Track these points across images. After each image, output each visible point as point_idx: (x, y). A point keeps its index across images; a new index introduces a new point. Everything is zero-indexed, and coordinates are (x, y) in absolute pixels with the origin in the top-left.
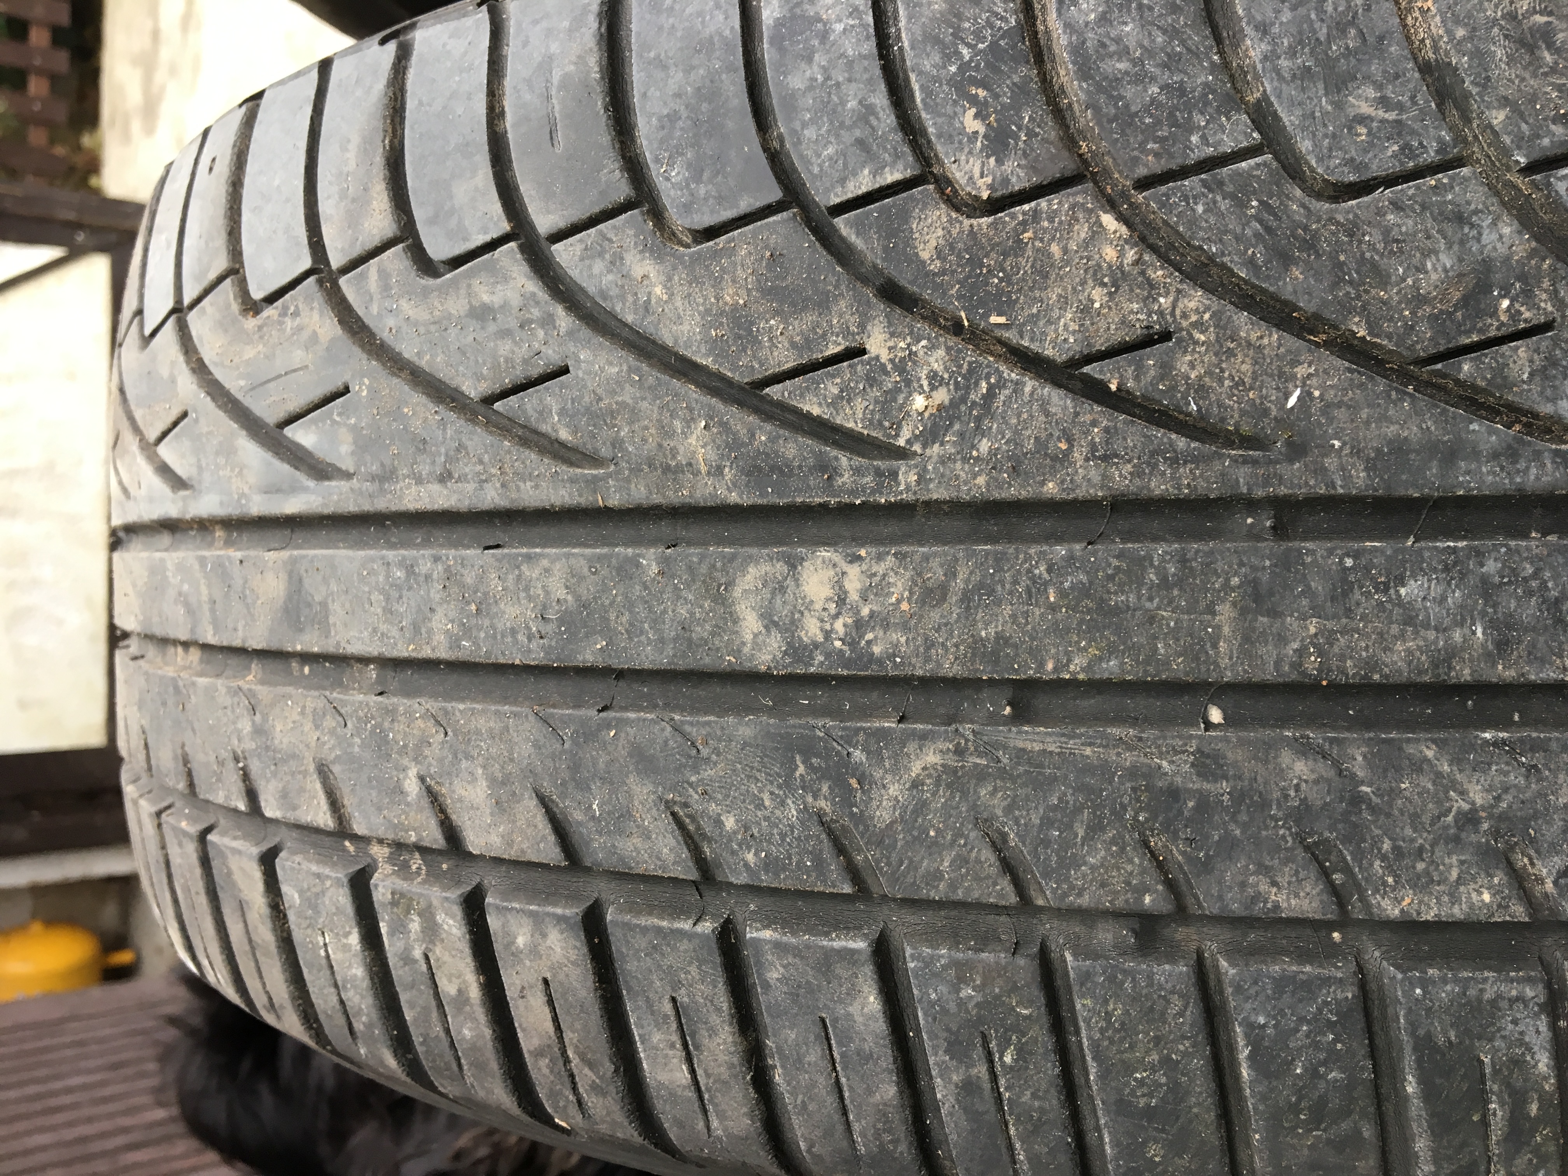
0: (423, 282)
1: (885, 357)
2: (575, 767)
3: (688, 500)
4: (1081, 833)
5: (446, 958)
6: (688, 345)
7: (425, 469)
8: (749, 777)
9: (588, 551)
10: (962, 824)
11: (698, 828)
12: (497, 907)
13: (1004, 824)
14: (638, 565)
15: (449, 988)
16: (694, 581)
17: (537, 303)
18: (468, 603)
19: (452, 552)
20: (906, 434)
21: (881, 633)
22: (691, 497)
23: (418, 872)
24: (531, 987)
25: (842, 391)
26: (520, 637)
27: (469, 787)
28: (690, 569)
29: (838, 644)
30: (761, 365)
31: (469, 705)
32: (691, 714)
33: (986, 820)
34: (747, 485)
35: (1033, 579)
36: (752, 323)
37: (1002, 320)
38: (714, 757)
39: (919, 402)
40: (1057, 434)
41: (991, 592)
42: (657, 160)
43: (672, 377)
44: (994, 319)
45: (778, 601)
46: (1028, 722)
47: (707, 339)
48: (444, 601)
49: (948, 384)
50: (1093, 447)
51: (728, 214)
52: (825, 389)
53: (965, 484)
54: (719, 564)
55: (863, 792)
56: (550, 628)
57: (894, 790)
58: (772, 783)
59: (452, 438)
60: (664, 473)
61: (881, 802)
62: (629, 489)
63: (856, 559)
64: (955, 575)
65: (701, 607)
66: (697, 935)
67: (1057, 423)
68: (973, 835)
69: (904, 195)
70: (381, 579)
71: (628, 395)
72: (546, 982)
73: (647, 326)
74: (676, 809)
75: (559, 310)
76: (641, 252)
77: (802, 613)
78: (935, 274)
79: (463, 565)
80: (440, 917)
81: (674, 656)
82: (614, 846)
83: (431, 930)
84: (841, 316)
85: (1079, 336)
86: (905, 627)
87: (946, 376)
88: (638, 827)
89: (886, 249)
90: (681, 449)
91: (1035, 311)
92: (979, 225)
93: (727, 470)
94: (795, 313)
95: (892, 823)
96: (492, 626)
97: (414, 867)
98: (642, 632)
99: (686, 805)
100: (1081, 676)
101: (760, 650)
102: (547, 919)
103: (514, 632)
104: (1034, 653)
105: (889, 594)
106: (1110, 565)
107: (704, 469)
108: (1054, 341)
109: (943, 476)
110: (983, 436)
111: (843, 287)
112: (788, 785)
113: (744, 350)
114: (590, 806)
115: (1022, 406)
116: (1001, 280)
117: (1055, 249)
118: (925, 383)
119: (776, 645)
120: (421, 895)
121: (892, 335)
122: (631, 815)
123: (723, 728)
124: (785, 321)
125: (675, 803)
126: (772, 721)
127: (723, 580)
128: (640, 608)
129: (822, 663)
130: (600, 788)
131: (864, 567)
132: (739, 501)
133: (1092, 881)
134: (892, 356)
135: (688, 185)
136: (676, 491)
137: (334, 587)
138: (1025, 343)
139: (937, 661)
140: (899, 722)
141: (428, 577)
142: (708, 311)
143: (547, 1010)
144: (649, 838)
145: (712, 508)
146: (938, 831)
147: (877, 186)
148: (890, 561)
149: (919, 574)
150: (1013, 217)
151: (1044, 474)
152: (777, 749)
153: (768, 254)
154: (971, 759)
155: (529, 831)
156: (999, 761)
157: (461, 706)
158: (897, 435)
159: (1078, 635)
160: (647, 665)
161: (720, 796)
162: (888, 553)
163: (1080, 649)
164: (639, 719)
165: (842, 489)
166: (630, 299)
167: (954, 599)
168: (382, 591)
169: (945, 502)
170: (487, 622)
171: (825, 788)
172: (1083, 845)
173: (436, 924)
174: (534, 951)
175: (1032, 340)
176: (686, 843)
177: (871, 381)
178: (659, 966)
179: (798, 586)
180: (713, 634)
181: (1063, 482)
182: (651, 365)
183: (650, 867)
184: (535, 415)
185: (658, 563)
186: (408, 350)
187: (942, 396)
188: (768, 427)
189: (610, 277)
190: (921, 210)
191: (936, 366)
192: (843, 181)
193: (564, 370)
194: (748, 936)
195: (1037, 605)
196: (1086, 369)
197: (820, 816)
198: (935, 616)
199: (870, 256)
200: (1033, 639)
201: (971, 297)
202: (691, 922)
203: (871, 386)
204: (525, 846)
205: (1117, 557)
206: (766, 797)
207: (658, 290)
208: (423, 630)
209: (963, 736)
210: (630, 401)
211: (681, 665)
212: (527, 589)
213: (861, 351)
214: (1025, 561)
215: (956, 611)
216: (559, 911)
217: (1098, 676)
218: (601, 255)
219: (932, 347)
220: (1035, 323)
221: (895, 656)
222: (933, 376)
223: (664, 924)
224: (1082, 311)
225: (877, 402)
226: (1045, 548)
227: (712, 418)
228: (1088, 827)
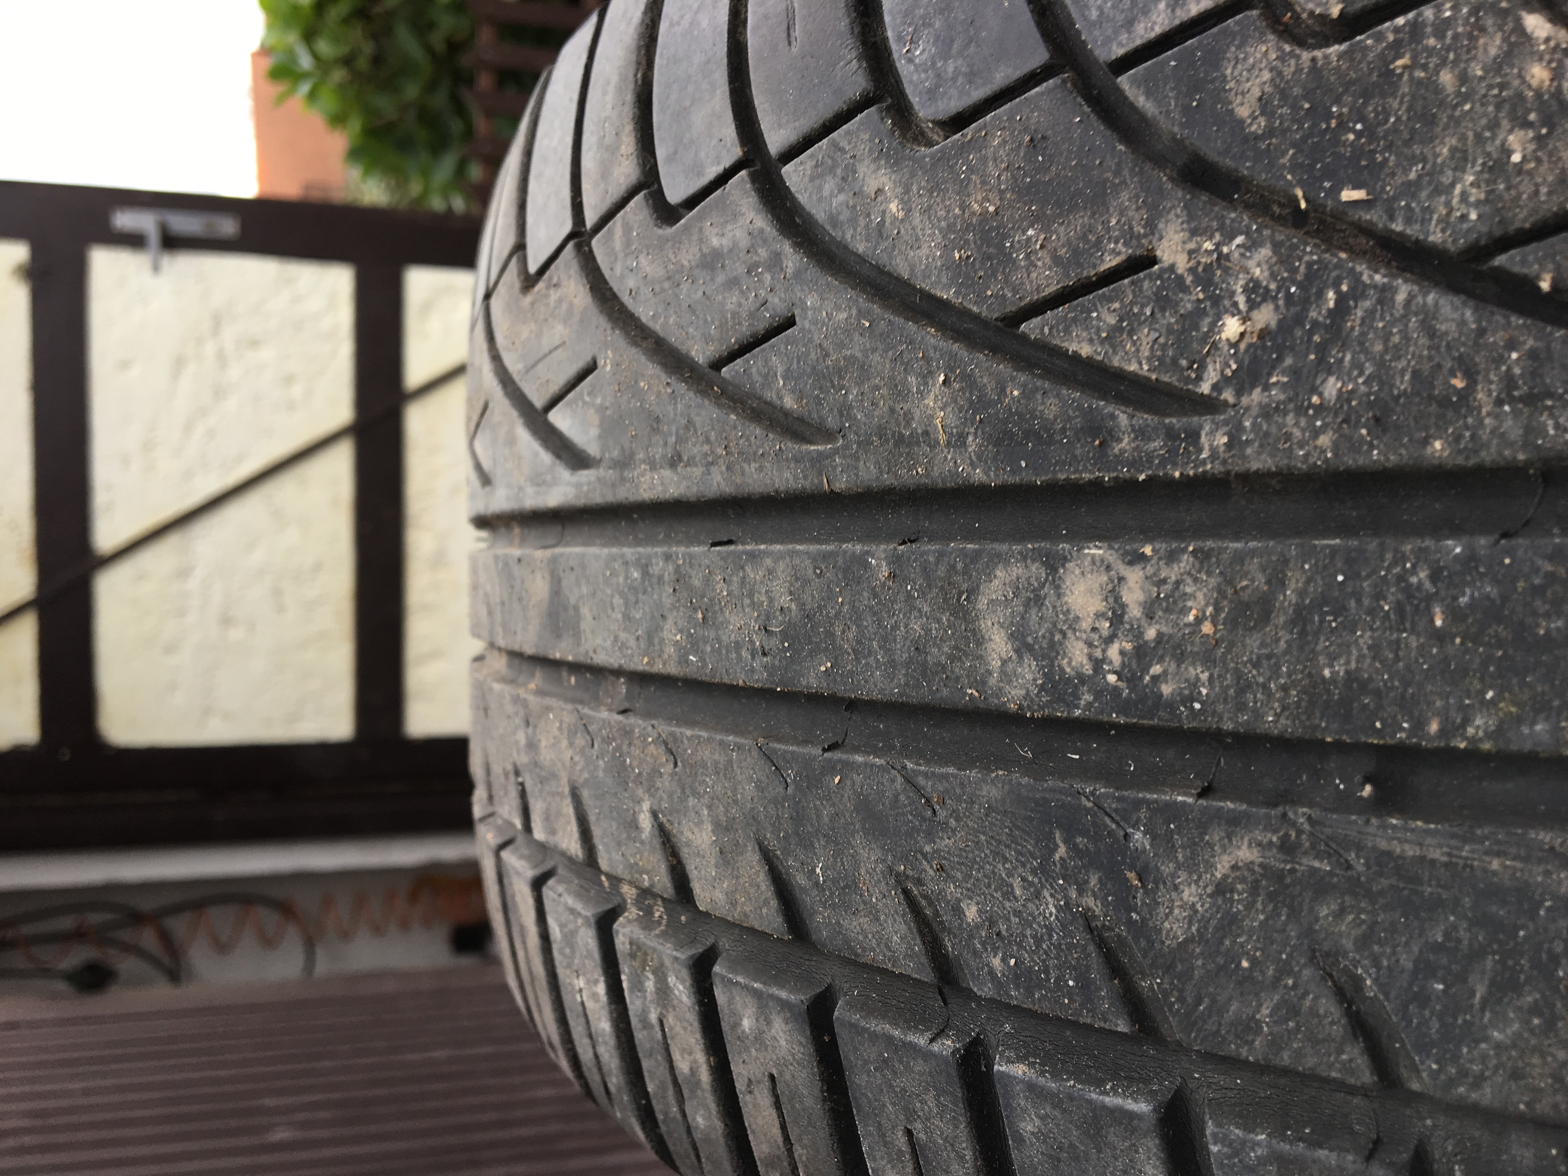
0: (660, 231)
1: (1182, 264)
2: (798, 818)
3: (925, 480)
4: (1480, 992)
5: (678, 1029)
6: (926, 275)
7: (658, 452)
8: (996, 854)
9: (813, 548)
10: (1290, 956)
11: (937, 914)
12: (723, 978)
13: (1356, 963)
14: (866, 565)
15: (683, 1065)
16: (930, 587)
17: (765, 241)
18: (695, 610)
19: (682, 549)
20: (1211, 376)
21: (1173, 666)
22: (927, 475)
23: (659, 923)
24: (759, 1082)
25: (1121, 320)
26: (744, 653)
27: (696, 830)
28: (925, 570)
29: (1112, 678)
30: (1015, 291)
31: (697, 732)
32: (928, 762)
33: (1328, 955)
34: (995, 459)
35: (1409, 592)
36: (1005, 237)
37: (1358, 195)
38: (953, 822)
39: (1232, 327)
40: (1448, 364)
41: (1339, 610)
42: (900, 39)
43: (908, 319)
44: (1349, 195)
45: (1033, 615)
46: (1400, 810)
47: (949, 265)
48: (674, 607)
49: (1275, 298)
50: (1509, 382)
51: (978, 94)
52: (1098, 318)
53: (1301, 446)
54: (960, 566)
55: (1147, 892)
56: (773, 643)
57: (1189, 894)
58: (1024, 865)
59: (682, 415)
60: (896, 445)
61: (1171, 910)
62: (857, 468)
63: (1138, 559)
64: (1282, 584)
65: (939, 621)
66: (932, 1054)
67: (1449, 347)
68: (1307, 973)
69: (1215, 30)
70: (621, 579)
71: (857, 347)
72: (772, 1077)
73: (879, 254)
74: (910, 886)
75: (786, 247)
76: (875, 160)
77: (1064, 634)
78: (1257, 138)
79: (691, 565)
80: (672, 980)
81: (907, 684)
82: (838, 922)
83: (664, 992)
84: (1122, 214)
85: (1487, 209)
86: (1207, 659)
87: (1273, 286)
88: (865, 903)
89: (1186, 110)
90: (917, 414)
91: (1412, 176)
92: (1326, 57)
93: (970, 438)
94: (1060, 215)
95: (1186, 941)
96: (719, 640)
97: (657, 914)
98: (870, 653)
99: (919, 882)
100: (1486, 746)
101: (1010, 682)
102: (771, 1004)
103: (738, 646)
104: (1406, 705)
105: (1185, 611)
106: (1536, 571)
107: (942, 438)
108: (1445, 221)
109: (1267, 434)
110: (1330, 373)
111: (1126, 173)
112: (1045, 870)
113: (994, 275)
114: (814, 870)
115: (1392, 324)
116: (1359, 135)
117: (1446, 78)
118: (1241, 300)
119: (1029, 677)
120: (654, 950)
121: (1194, 232)
122: (857, 887)
123: (962, 785)
124: (1046, 229)
125: (907, 877)
126: (1025, 780)
127: (965, 586)
128: (868, 621)
129: (1089, 705)
130: (825, 848)
131: (1150, 570)
132: (984, 479)
133: (1496, 1068)
134: (1192, 263)
135: (934, 64)
136: (910, 470)
137: (584, 590)
138: (1398, 226)
139: (1255, 711)
140: (1200, 795)
141: (660, 578)
142: (950, 227)
143: (774, 1113)
144: (878, 920)
145: (953, 490)
146: (1253, 961)
147: (1177, 22)
148: (1186, 562)
149: (1230, 582)
150: (1380, 37)
151: (1426, 428)
152: (1031, 819)
153: (1027, 138)
154: (1305, 861)
155: (752, 891)
156: (1349, 867)
157: (689, 733)
158: (1199, 378)
159: (1482, 680)
160: (876, 696)
161: (959, 875)
162: (1184, 550)
163: (1484, 703)
164: (866, 764)
165: (1119, 460)
166: (862, 222)
167: (1282, 619)
168: (622, 594)
169: (1269, 474)
170: (712, 634)
171: (1093, 881)
172: (1483, 1009)
173: (667, 986)
174: (759, 1038)
175: (1408, 221)
176: (920, 932)
177: (1163, 302)
178: (891, 1086)
179: (1059, 596)
180: (952, 658)
181: (1458, 438)
182: (885, 307)
183: (877, 956)
184: (760, 379)
185: (888, 564)
186: (644, 312)
187: (1265, 316)
188: (1023, 377)
189: (841, 198)
190: (1239, 47)
191: (1257, 272)
192: (1129, 24)
193: (790, 322)
194: (996, 1067)
195: (1413, 631)
196: (1500, 260)
197: (1087, 917)
198: (1253, 642)
199: (1164, 124)
200: (1406, 684)
201: (1312, 166)
202: (928, 1035)
203: (1163, 310)
204: (747, 909)
205: (1551, 558)
206: (1017, 883)
207: (893, 207)
208: (656, 641)
209: (1294, 824)
210: (859, 355)
211: (914, 697)
212: (751, 595)
213: (1149, 260)
214: (1395, 563)
215: (1285, 637)
216: (783, 994)
217: (1514, 747)
218: (832, 170)
219: (1251, 246)
220: (1414, 196)
221: (1193, 700)
222: (1253, 289)
223: (896, 1033)
224: (1491, 169)
225: (1170, 331)
226: (1428, 543)
227: (952, 370)
228: (1493, 983)
